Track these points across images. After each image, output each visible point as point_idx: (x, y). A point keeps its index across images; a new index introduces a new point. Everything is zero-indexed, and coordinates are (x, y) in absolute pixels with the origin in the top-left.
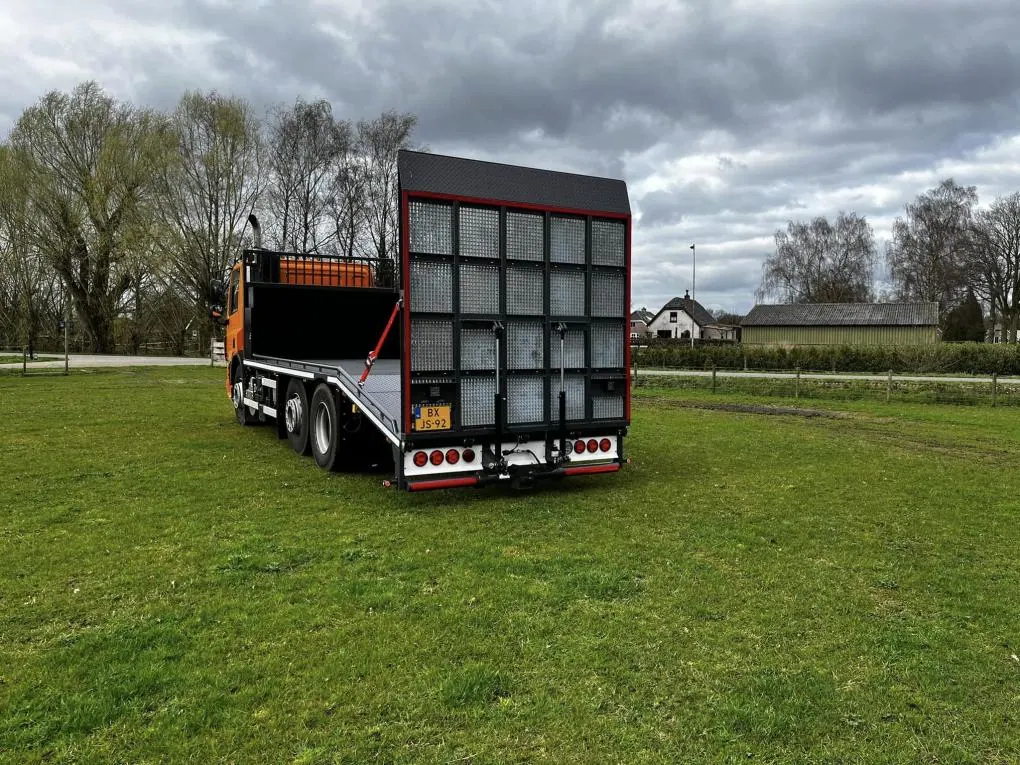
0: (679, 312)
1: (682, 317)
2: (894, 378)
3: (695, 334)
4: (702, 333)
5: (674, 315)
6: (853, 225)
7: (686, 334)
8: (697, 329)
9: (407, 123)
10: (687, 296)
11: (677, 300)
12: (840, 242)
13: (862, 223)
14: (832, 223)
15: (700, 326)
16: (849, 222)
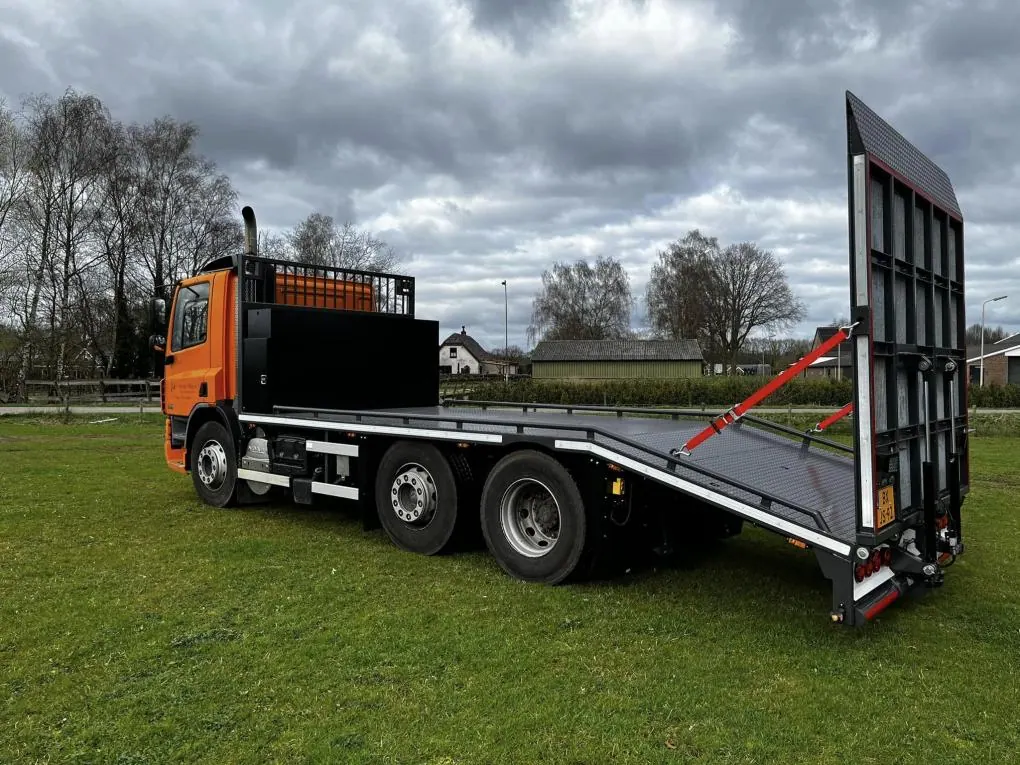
0: (459, 348)
1: (462, 353)
2: (793, 411)
3: (474, 368)
4: (481, 369)
5: (453, 351)
6: (610, 268)
7: (467, 369)
8: (477, 364)
9: (188, 132)
10: (464, 332)
11: (455, 336)
12: (601, 284)
13: (617, 267)
14: (592, 266)
15: (479, 362)
16: (607, 266)
